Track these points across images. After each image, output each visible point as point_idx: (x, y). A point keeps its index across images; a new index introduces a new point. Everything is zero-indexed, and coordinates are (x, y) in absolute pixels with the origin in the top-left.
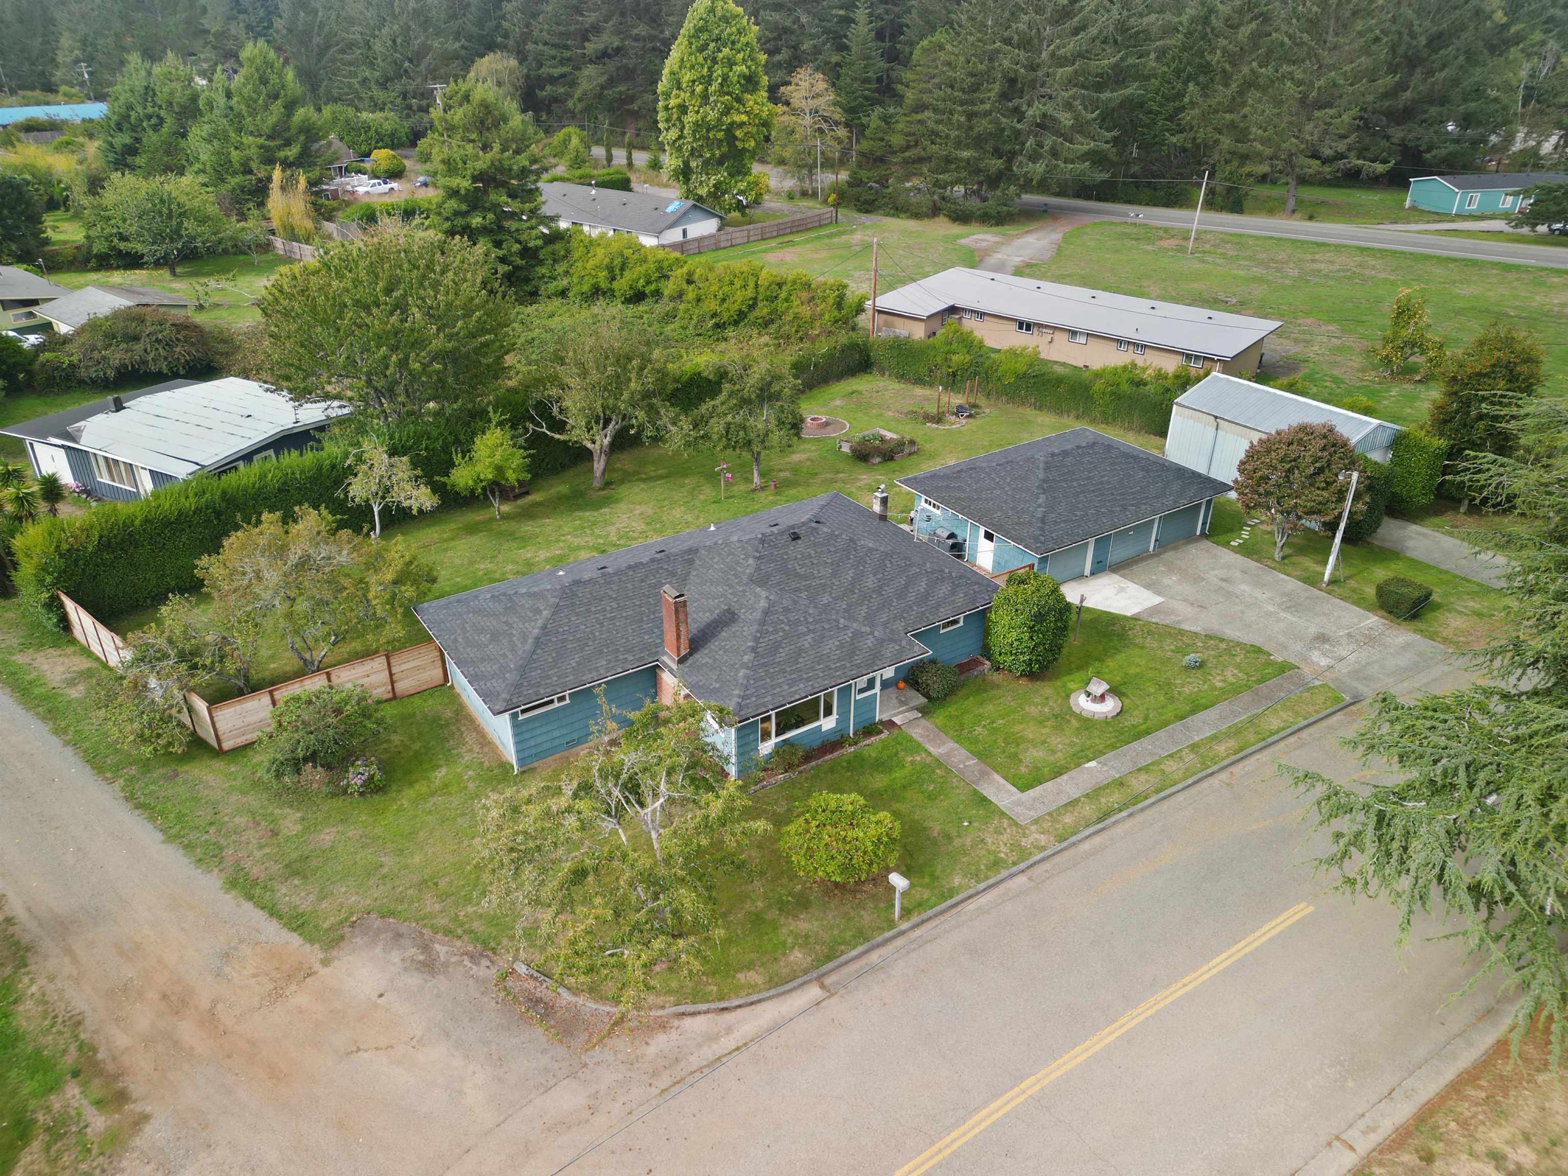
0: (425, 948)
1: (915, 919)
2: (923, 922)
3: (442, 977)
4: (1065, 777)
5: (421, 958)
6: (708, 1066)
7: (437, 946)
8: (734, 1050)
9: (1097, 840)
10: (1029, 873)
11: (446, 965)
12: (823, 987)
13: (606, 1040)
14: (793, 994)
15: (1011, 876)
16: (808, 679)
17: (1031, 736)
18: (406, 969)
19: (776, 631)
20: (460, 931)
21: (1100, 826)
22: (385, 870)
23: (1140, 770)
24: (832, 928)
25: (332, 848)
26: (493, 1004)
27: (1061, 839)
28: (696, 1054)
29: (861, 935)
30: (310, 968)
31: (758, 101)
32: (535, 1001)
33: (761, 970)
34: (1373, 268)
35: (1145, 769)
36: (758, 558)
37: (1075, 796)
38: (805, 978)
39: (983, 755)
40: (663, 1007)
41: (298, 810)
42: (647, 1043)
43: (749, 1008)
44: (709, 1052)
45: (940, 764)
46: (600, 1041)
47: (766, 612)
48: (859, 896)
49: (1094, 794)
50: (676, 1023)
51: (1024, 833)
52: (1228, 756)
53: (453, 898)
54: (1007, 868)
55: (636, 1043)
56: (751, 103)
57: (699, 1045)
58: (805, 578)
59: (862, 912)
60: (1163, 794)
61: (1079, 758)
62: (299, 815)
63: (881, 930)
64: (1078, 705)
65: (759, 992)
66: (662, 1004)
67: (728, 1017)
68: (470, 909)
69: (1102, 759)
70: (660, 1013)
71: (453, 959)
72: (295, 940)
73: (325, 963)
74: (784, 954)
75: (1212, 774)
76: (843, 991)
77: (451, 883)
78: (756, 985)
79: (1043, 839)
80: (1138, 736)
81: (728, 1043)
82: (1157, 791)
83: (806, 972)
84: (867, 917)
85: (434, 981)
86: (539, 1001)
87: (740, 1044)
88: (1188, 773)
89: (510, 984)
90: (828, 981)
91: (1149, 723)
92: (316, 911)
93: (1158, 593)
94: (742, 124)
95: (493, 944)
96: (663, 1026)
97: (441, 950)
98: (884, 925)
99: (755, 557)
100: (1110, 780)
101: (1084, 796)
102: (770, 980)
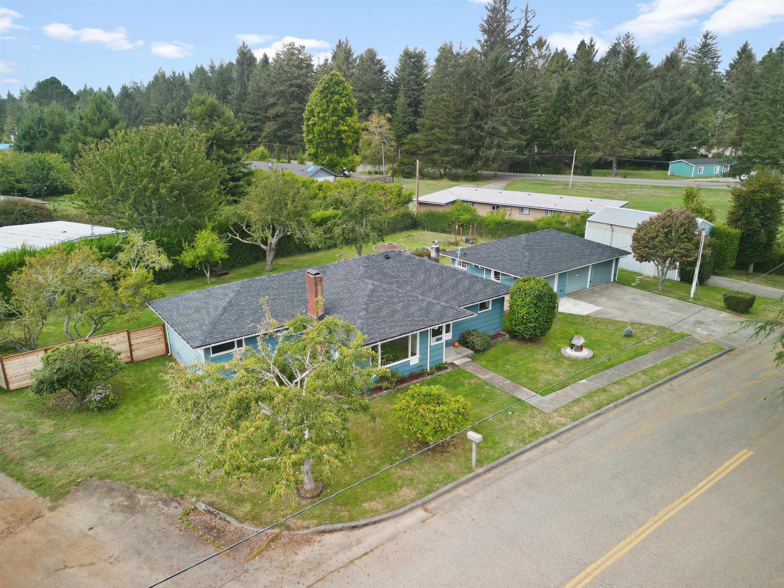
0: (130, 497)
1: (486, 467)
2: (492, 468)
3: (139, 515)
4: (568, 388)
5: (126, 503)
6: (344, 567)
7: (139, 496)
8: (363, 555)
9: (598, 420)
10: (558, 439)
11: (144, 507)
12: (426, 510)
13: (265, 553)
14: (405, 516)
15: (547, 441)
16: (402, 326)
17: (541, 369)
18: (113, 511)
19: (379, 301)
20: (157, 486)
21: (598, 412)
22: (108, 452)
23: (614, 383)
24: (429, 474)
25: (72, 440)
26: (177, 531)
27: (574, 419)
28: (334, 559)
29: (449, 477)
30: (40, 513)
31: (353, 120)
32: (210, 529)
33: (381, 500)
34: (662, 193)
35: (618, 383)
36: (366, 267)
37: (578, 397)
38: (414, 504)
39: (514, 379)
40: (308, 528)
41: (53, 420)
42: (296, 554)
43: (372, 527)
44: (344, 557)
45: (487, 384)
46: (259, 553)
47: (373, 291)
48: (445, 454)
49: (589, 396)
50: (318, 538)
51: (549, 417)
52: (666, 376)
53: (156, 466)
54: (542, 436)
55: (287, 553)
56: (350, 121)
57: (337, 553)
58: (395, 278)
59: (449, 464)
60: (633, 395)
61: (575, 379)
62: (53, 422)
63: (464, 473)
64: (566, 353)
65: (380, 514)
66: (307, 525)
67: (358, 533)
68: (167, 472)
69: (589, 378)
70: (306, 531)
71: (150, 503)
72: (32, 494)
73: (51, 509)
74: (396, 491)
75: (659, 385)
76: (441, 512)
77: (155, 458)
78: (377, 511)
79: (563, 420)
80: (608, 367)
81: (358, 550)
82: (629, 394)
83: (413, 501)
84: (452, 467)
85: (133, 518)
86: (212, 528)
87: (368, 550)
88: (644, 384)
89: (192, 517)
90: (429, 506)
91: (612, 362)
92: (53, 476)
93: (599, 306)
94: (345, 131)
95: (181, 493)
96: (308, 541)
97: (142, 498)
98: (465, 470)
99: (364, 266)
100: (597, 388)
101: (583, 397)
102: (388, 506)
